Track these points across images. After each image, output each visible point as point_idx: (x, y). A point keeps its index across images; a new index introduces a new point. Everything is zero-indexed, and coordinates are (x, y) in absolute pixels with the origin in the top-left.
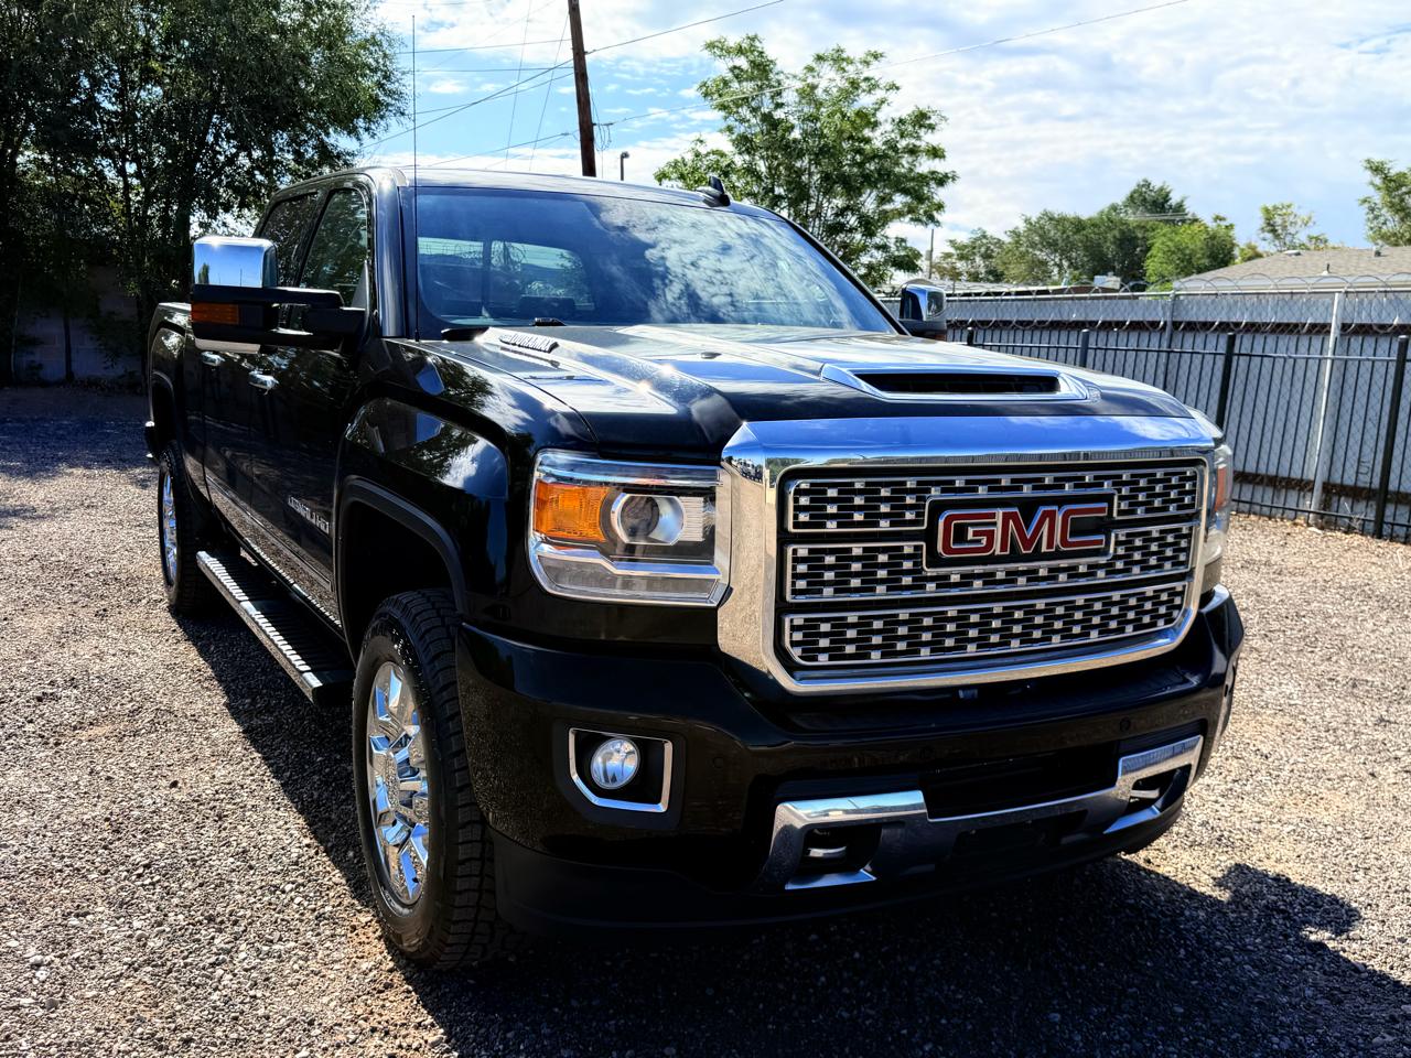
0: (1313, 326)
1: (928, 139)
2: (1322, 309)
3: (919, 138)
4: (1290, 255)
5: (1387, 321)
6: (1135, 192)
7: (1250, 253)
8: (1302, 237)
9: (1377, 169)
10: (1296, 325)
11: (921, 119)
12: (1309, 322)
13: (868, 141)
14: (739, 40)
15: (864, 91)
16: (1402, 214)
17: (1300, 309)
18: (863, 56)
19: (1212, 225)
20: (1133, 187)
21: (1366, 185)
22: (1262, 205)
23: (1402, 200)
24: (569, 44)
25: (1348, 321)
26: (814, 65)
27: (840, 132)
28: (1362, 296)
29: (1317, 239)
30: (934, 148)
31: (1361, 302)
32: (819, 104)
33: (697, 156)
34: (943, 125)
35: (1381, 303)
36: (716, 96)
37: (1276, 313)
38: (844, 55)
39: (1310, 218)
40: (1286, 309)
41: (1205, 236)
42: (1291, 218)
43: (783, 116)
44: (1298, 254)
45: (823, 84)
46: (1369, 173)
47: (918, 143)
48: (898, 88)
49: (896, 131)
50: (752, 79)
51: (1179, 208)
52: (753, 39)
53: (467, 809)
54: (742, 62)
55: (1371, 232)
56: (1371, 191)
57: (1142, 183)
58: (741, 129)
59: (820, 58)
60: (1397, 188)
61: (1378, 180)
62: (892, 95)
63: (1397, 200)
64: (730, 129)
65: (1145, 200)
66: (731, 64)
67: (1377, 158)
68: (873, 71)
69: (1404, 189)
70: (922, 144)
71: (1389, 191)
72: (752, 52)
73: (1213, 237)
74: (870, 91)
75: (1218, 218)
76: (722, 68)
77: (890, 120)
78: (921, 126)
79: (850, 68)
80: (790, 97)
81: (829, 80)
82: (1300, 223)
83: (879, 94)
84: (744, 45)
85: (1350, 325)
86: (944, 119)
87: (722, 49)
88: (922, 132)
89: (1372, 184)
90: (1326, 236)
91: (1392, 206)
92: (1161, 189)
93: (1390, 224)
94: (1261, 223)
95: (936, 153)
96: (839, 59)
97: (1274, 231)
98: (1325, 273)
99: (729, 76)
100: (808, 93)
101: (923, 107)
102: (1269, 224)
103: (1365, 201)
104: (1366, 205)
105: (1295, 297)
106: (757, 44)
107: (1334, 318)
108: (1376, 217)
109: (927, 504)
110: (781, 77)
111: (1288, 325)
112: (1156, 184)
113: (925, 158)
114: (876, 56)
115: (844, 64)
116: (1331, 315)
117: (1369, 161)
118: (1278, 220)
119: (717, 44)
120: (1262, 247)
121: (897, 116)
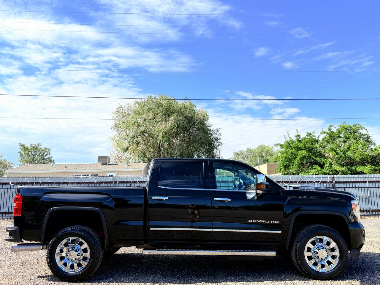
9: (22, 146)
16: (29, 156)
21: (19, 149)
46: (20, 146)
55: (21, 160)
56: (20, 150)
60: (27, 150)
61: (22, 148)
63: (27, 153)
67: (22, 143)
71: (25, 151)
93: (25, 158)
98: (46, 170)
103: (19, 152)
104: (19, 153)
108: (22, 156)
117: (20, 144)
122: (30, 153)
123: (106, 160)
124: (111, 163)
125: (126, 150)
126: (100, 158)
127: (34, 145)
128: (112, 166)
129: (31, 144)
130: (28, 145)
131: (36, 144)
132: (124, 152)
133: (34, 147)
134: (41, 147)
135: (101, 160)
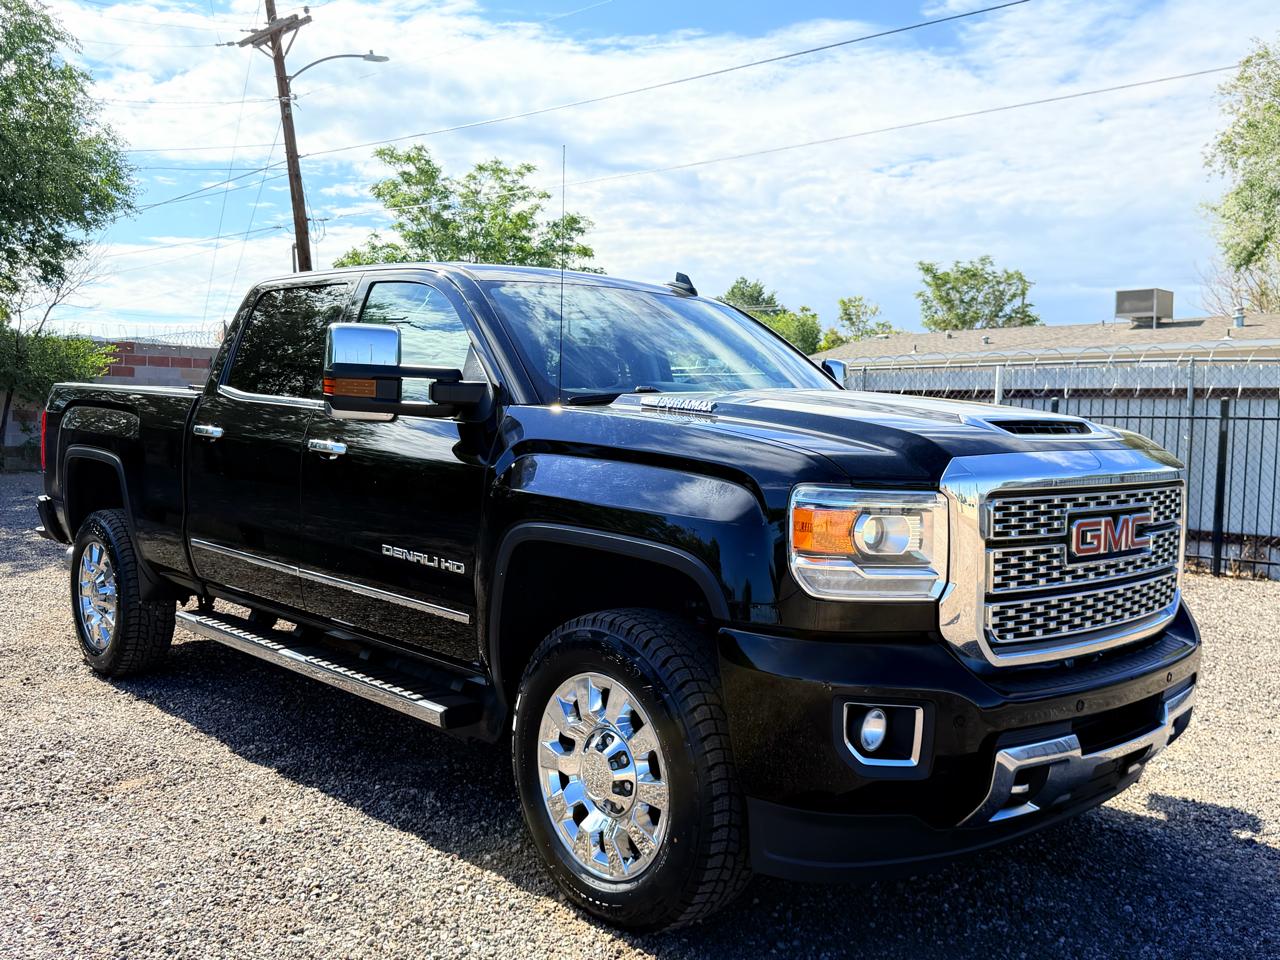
0: (980, 392)
1: (579, 240)
2: (986, 378)
3: (571, 239)
4: (881, 338)
5: (1040, 387)
6: (734, 288)
7: (833, 337)
8: (872, 324)
9: (928, 270)
10: (966, 392)
11: (572, 224)
12: (976, 389)
13: (527, 240)
14: (407, 149)
15: (519, 198)
16: (949, 305)
17: (968, 380)
18: (518, 168)
19: (800, 315)
20: (734, 283)
21: (919, 281)
22: (840, 299)
23: (948, 294)
24: (283, 148)
25: (1008, 388)
26: (475, 174)
27: (503, 231)
28: (1017, 368)
29: (883, 325)
30: (584, 248)
31: (1017, 372)
32: (482, 208)
33: (374, 248)
34: (591, 229)
35: (1032, 373)
36: (387, 197)
37: (949, 382)
38: (501, 167)
39: (877, 309)
40: (957, 379)
41: (797, 323)
42: (863, 309)
43: (451, 217)
44: (887, 337)
45: (485, 190)
46: (922, 272)
47: (569, 243)
48: (549, 197)
49: (551, 233)
50: (419, 183)
51: (770, 301)
52: (420, 149)
53: (719, 783)
54: (411, 168)
55: (926, 320)
56: (924, 287)
57: (740, 280)
58: (412, 227)
59: (481, 168)
60: (944, 285)
61: (929, 279)
62: (544, 202)
63: (944, 294)
64: (401, 226)
65: (743, 294)
66: (400, 170)
67: (927, 261)
68: (529, 180)
69: (949, 286)
70: (574, 245)
71: (938, 287)
72: (419, 160)
73: (803, 325)
74: (525, 198)
75: (804, 309)
76: (392, 172)
77: (545, 224)
78: (572, 229)
79: (508, 178)
80: (455, 200)
81: (489, 187)
82: (869, 312)
83: (533, 201)
84: (412, 154)
85: (1011, 391)
86: (591, 224)
87: (391, 157)
88: (573, 234)
89: (924, 281)
90: (890, 324)
91: (941, 298)
92: (756, 285)
93: (940, 314)
94: (840, 312)
95: (586, 252)
96: (497, 170)
97: (850, 319)
98: (913, 352)
99: (400, 179)
100: (472, 198)
101: (573, 213)
102: (846, 314)
103: (920, 295)
104: (921, 298)
105: (963, 370)
106: (424, 153)
107: (997, 385)
108: (930, 308)
109: (1066, 515)
110: (447, 183)
111: (959, 392)
112: (752, 281)
113: (577, 256)
114: (529, 169)
115: (502, 174)
116: (994, 383)
117: (921, 263)
118: (853, 310)
119: (387, 152)
120: (843, 333)
121: (551, 220)
122: (954, 295)
123: (1143, 304)
124: (1176, 318)
125: (1252, 254)
126: (1126, 301)
127: (969, 266)
128: (1173, 329)
129: (958, 262)
130: (945, 267)
131: (976, 260)
132: (1241, 265)
133: (965, 272)
134: (993, 268)
135: (1127, 305)
